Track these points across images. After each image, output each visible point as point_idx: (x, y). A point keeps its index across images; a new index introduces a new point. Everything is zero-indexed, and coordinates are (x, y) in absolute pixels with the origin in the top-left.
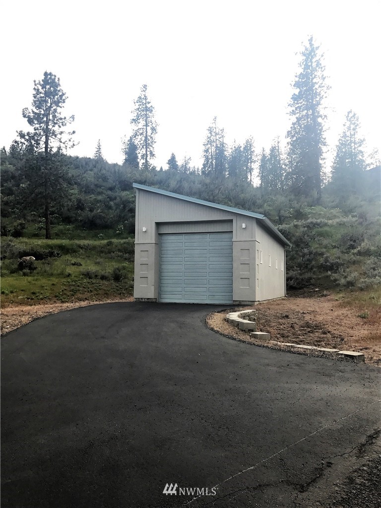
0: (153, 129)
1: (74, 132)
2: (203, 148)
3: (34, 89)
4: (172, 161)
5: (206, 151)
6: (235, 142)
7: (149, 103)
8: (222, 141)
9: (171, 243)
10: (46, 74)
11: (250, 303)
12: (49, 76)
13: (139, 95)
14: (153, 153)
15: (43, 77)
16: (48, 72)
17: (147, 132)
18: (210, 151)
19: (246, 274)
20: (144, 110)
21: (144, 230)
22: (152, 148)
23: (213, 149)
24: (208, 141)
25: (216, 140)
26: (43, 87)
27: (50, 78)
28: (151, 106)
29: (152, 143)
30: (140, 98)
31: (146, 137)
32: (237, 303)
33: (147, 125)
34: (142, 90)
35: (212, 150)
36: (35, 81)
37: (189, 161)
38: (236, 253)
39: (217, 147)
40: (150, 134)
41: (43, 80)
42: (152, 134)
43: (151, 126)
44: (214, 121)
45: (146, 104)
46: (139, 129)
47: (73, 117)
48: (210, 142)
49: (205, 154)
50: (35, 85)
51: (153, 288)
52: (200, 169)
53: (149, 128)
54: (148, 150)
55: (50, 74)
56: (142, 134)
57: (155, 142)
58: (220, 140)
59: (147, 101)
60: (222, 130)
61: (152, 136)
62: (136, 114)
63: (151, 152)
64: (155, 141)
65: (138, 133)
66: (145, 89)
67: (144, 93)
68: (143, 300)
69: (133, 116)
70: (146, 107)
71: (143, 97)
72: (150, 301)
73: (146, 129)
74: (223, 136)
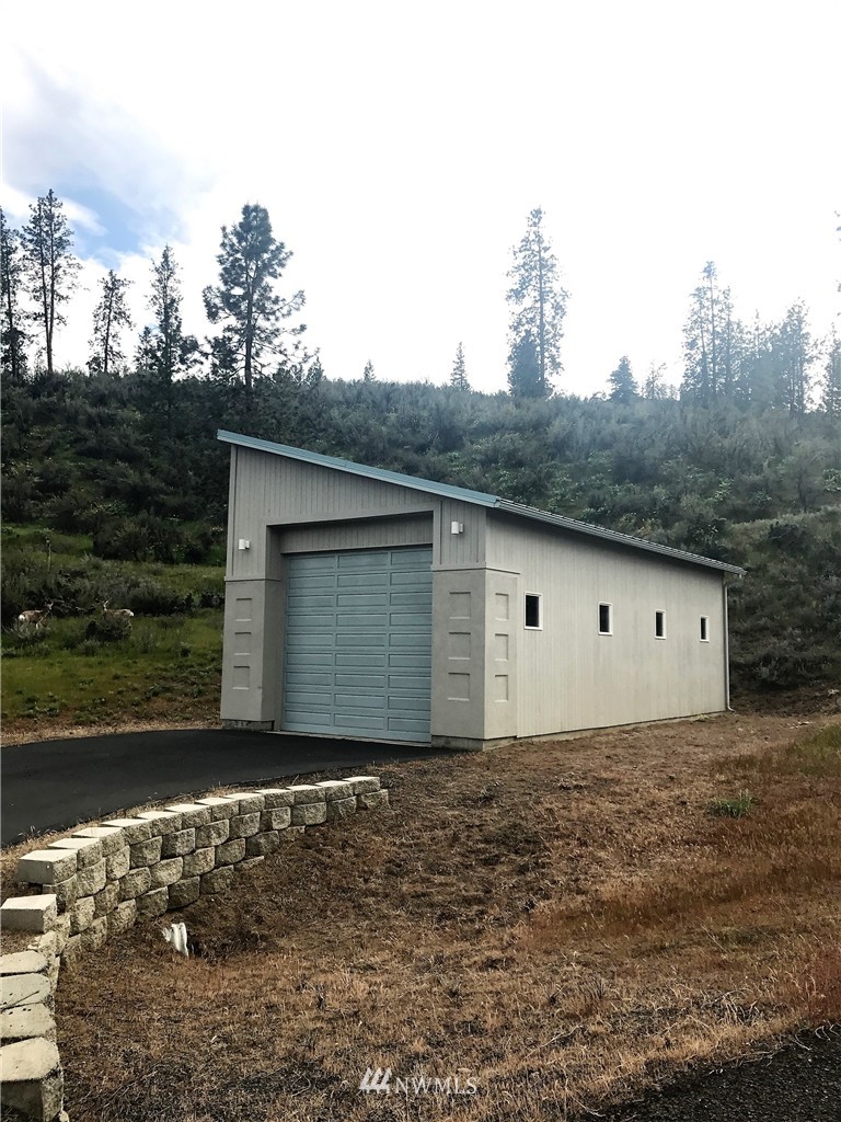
0: (558, 308)
1: (303, 328)
2: (683, 338)
3: (223, 245)
4: (622, 375)
5: (692, 345)
6: (757, 317)
7: (546, 249)
8: (727, 317)
9: (316, 577)
10: (246, 210)
11: (471, 745)
12: (254, 214)
13: (523, 235)
14: (558, 360)
15: (240, 218)
16: (252, 204)
17: (542, 315)
18: (700, 343)
19: (459, 660)
20: (535, 267)
21: (241, 547)
22: (552, 349)
23: (707, 337)
24: (696, 322)
25: (713, 316)
26: (241, 238)
27: (255, 217)
28: (552, 256)
29: (555, 335)
30: (526, 240)
31: (541, 326)
32: (441, 743)
33: (542, 300)
34: (531, 223)
35: (705, 340)
36: (224, 229)
37: (661, 372)
38: (439, 605)
39: (715, 334)
40: (549, 320)
41: (240, 224)
42: (554, 318)
43: (553, 301)
44: (706, 274)
45: (539, 252)
46: (525, 310)
47: (301, 295)
48: (698, 322)
49: (688, 351)
50: (225, 236)
51: (258, 695)
52: (678, 386)
53: (547, 307)
54: (546, 354)
55: (256, 209)
56: (532, 320)
57: (562, 336)
58: (724, 315)
59: (543, 245)
60: (726, 294)
61: (555, 322)
62: (517, 278)
63: (553, 358)
64: (561, 332)
65: (524, 320)
66: (537, 220)
67: (534, 229)
68: (240, 726)
69: (513, 282)
70: (541, 259)
71: (532, 237)
72: (251, 727)
73: (542, 307)
74: (728, 308)
